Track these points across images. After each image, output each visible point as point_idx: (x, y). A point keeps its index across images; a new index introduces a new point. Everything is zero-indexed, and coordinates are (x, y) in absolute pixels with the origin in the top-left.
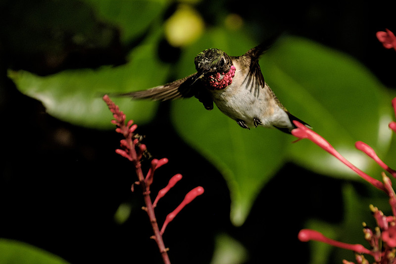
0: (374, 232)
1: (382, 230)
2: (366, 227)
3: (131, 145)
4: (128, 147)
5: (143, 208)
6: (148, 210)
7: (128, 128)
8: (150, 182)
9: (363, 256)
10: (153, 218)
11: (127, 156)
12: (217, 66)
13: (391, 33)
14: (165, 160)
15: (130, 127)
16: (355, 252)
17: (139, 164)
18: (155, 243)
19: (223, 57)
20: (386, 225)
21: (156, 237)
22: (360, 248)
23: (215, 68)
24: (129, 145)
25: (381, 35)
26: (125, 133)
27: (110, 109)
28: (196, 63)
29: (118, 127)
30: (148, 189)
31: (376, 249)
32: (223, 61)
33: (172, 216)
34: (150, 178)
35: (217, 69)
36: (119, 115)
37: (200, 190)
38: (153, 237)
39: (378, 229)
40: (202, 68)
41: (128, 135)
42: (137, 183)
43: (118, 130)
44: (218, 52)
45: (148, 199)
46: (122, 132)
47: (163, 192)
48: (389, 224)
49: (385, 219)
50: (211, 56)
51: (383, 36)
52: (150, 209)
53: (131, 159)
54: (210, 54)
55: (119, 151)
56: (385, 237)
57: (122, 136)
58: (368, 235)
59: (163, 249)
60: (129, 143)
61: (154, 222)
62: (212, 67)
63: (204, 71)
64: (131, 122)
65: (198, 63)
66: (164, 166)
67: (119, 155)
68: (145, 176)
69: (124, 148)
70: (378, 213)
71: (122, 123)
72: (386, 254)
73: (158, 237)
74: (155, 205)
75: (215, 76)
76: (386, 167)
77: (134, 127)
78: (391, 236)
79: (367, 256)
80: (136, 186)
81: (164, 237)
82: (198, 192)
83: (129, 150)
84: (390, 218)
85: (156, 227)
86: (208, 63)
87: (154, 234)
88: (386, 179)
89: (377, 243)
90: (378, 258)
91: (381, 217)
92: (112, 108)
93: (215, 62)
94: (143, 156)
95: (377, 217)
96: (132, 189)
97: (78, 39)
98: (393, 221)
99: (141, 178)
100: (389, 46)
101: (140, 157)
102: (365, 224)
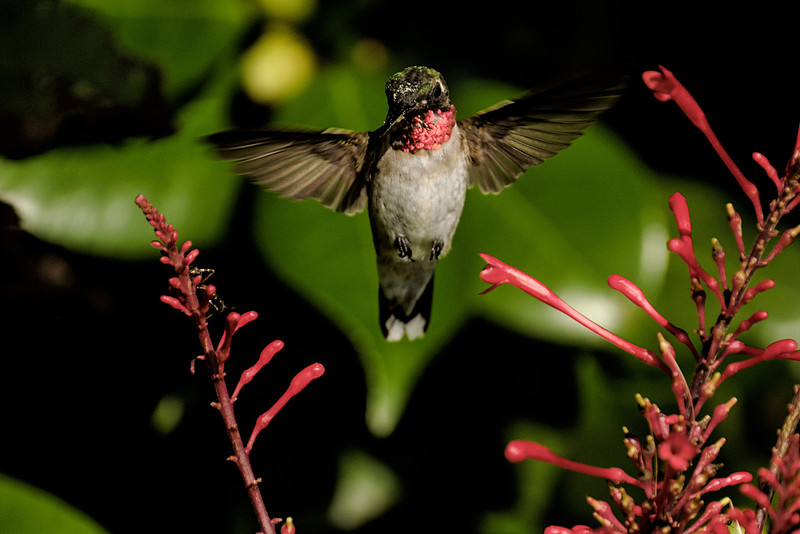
0: (644, 444)
1: (659, 440)
2: (628, 436)
3: (189, 288)
4: (183, 291)
5: (213, 404)
6: (223, 408)
7: (182, 254)
8: (224, 356)
9: (622, 489)
10: (231, 422)
11: (183, 309)
12: (428, 98)
13: (668, 73)
14: (253, 315)
15: (186, 255)
16: (609, 481)
17: (205, 323)
18: (236, 469)
19: (439, 81)
20: (666, 431)
21: (239, 458)
22: (618, 474)
23: (425, 102)
24: (186, 288)
25: (649, 77)
26: (178, 264)
27: (148, 220)
28: (389, 94)
29: (164, 253)
30: (221, 369)
31: (648, 476)
32: (438, 88)
33: (266, 418)
34: (223, 348)
35: (429, 103)
36: (166, 231)
37: (318, 369)
38: (232, 458)
39: (650, 438)
40: (402, 103)
41: (183, 268)
42: (201, 357)
43: (163, 259)
44: (429, 73)
45: (222, 387)
46: (172, 263)
47: (249, 374)
48: (671, 427)
49: (663, 419)
50: (416, 79)
51: (653, 79)
52: (226, 405)
53: (188, 313)
54: (414, 75)
55: (166, 299)
56: (665, 452)
57: (171, 271)
58: (633, 451)
59: (250, 479)
60: (184, 283)
61: (232, 429)
62: (419, 100)
63: (405, 108)
64: (189, 244)
65: (392, 93)
66: (251, 325)
67: (168, 306)
68: (215, 344)
69: (176, 293)
70: (652, 409)
71: (171, 245)
72: (668, 485)
73: (242, 457)
74: (234, 398)
75: (423, 118)
76: (665, 322)
77: (195, 253)
78: (674, 451)
79: (630, 489)
80: (199, 363)
81: (253, 458)
82: (314, 373)
83: (185, 296)
84: (673, 419)
85: (237, 439)
86: (412, 93)
87: (233, 452)
88: (665, 345)
89: (649, 464)
90: (651, 493)
91: (657, 417)
92: (154, 219)
93: (425, 90)
94: (211, 307)
95: (649, 416)
96: (192, 369)
97: (83, 90)
98: (679, 423)
99: (208, 348)
100: (666, 97)
101: (206, 309)
102: (626, 430)
